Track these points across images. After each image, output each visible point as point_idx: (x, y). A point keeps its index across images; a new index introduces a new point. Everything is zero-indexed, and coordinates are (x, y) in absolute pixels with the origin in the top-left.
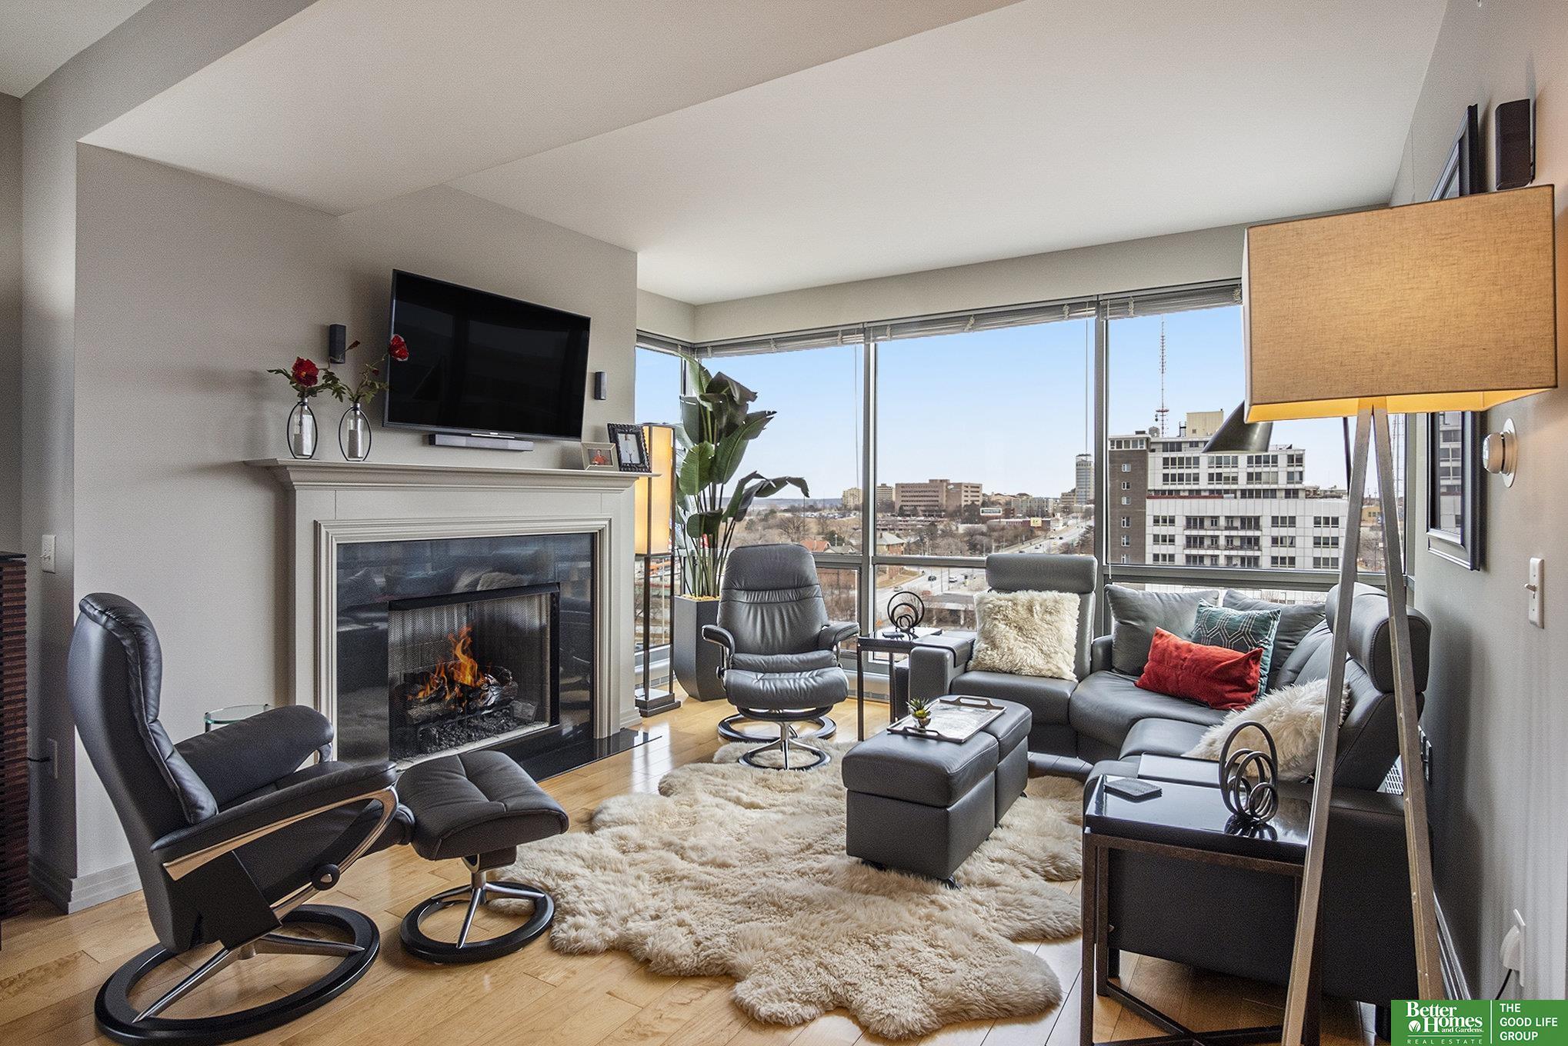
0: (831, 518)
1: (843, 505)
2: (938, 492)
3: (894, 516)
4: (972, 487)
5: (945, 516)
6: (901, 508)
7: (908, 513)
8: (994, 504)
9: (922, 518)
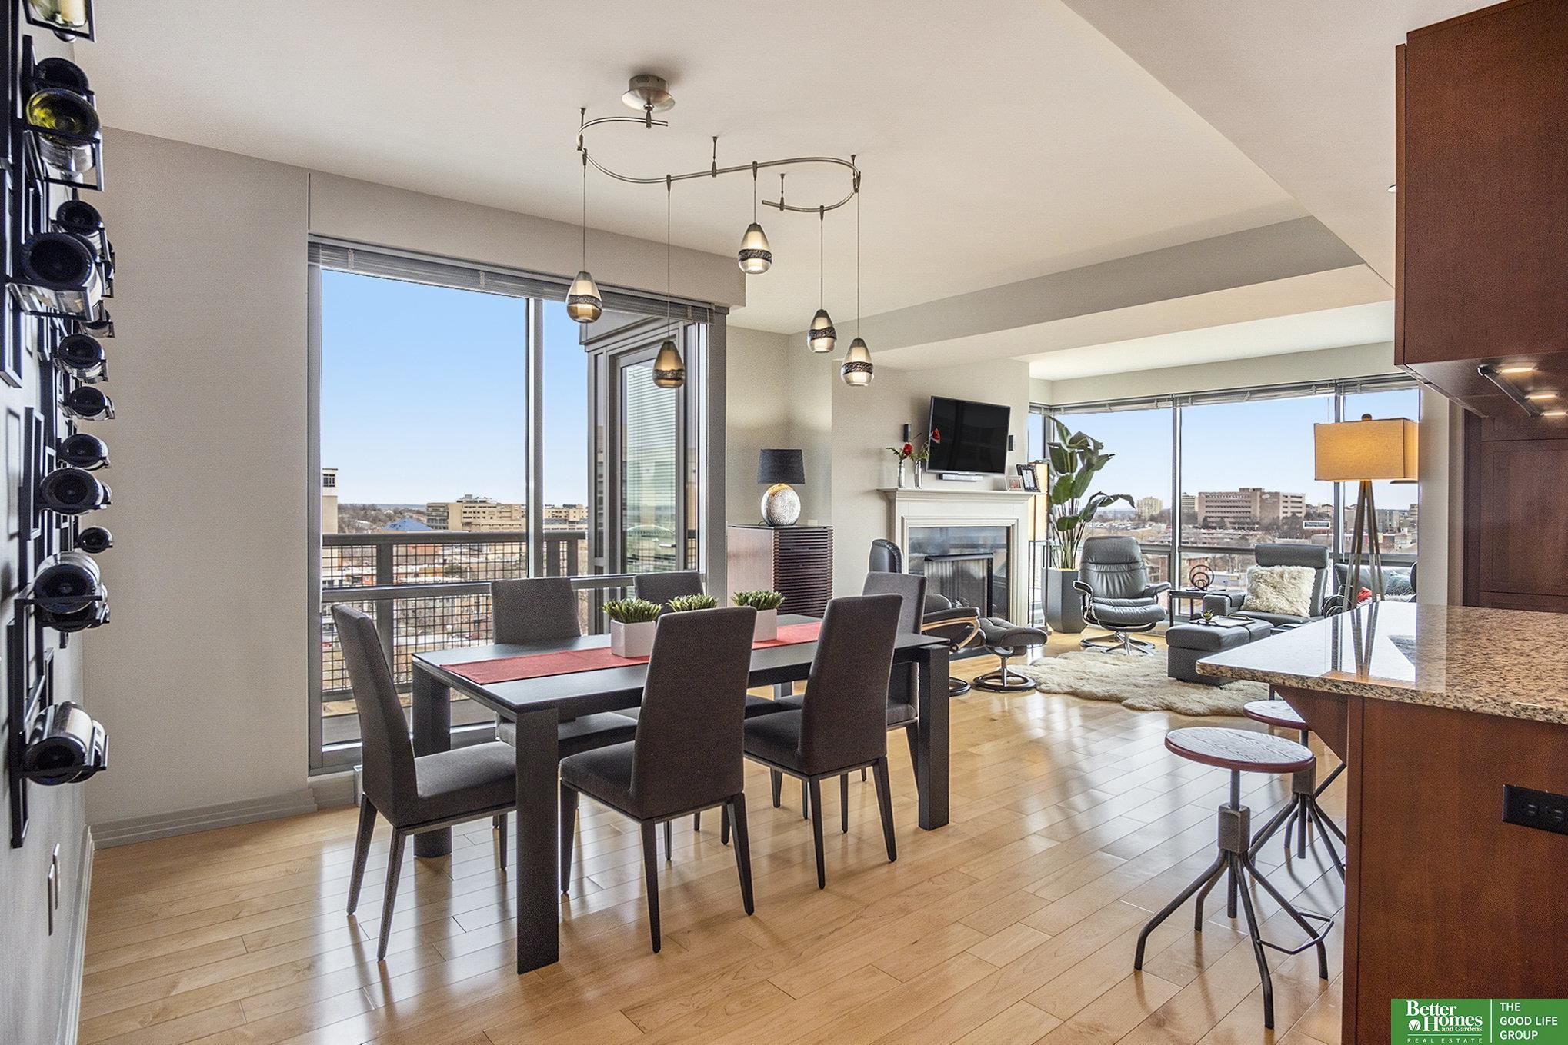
0: (1123, 529)
1: (1136, 515)
2: (1250, 502)
3: (1197, 528)
4: (1292, 497)
5: (1258, 529)
6: (1205, 519)
7: (1214, 525)
8: (1320, 516)
9: (1231, 531)
